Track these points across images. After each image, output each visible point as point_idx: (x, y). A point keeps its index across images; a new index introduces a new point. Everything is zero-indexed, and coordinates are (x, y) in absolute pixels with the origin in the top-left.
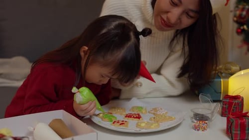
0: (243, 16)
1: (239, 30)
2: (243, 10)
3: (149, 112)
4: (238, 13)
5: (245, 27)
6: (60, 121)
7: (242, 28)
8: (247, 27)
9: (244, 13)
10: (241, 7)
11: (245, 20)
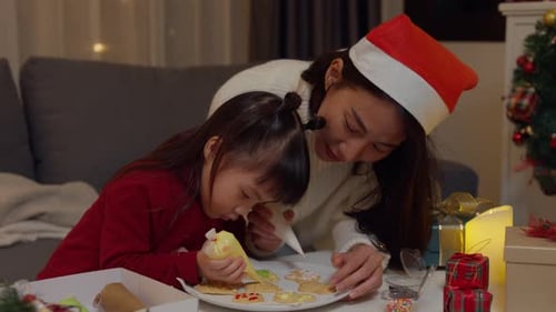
0: (523, 108)
1: (519, 137)
2: (523, 95)
3: (286, 278)
4: (513, 101)
5: (529, 129)
6: (119, 286)
7: (523, 131)
8: (533, 129)
9: (526, 102)
10: (520, 89)
11: (528, 115)
